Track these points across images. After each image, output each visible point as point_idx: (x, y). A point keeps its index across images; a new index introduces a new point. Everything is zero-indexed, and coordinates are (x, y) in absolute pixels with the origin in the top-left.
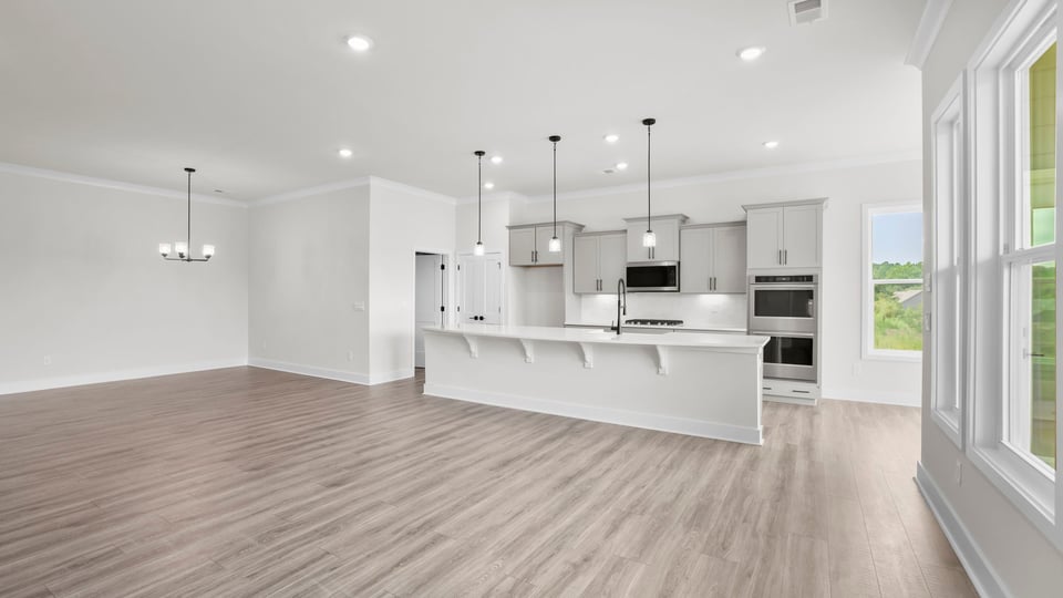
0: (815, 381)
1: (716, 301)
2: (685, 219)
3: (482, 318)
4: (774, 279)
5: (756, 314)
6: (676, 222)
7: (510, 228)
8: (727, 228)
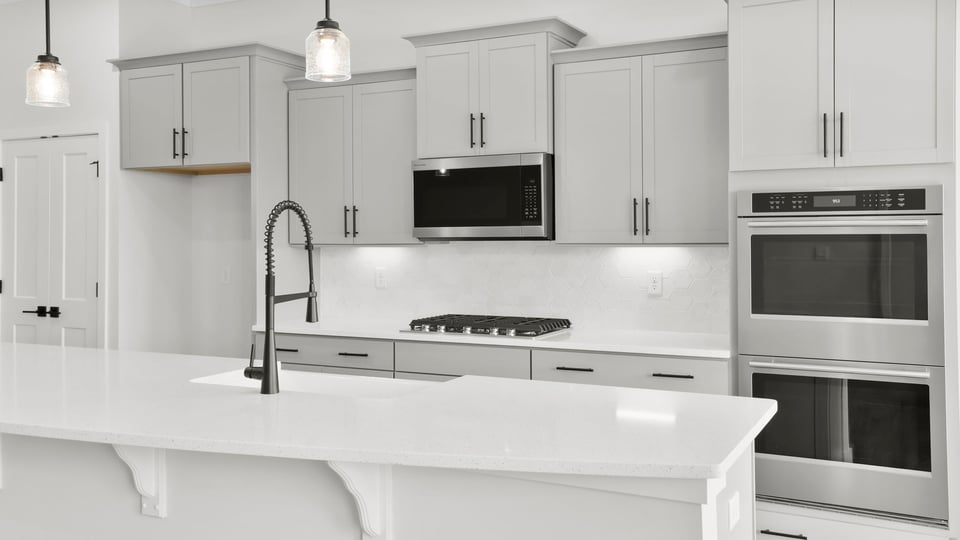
2: (573, 37)
3: (55, 312)
4: (807, 202)
6: (540, 45)
7: (122, 65)
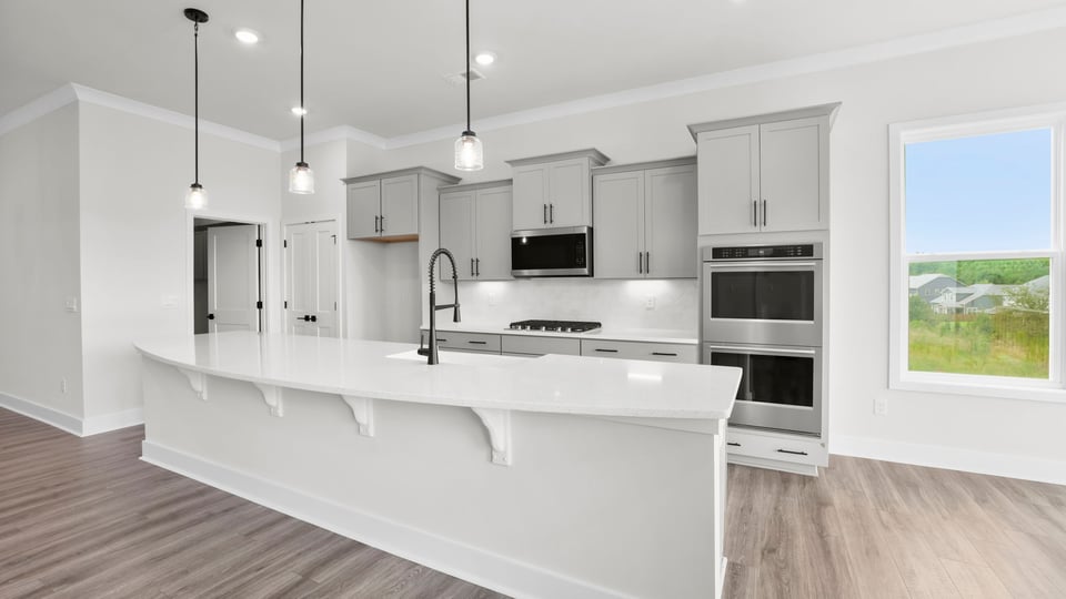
0: (818, 435)
1: (652, 290)
3: (314, 319)
4: (745, 252)
5: (715, 314)
6: (585, 161)
7: (348, 181)
8: (667, 170)
